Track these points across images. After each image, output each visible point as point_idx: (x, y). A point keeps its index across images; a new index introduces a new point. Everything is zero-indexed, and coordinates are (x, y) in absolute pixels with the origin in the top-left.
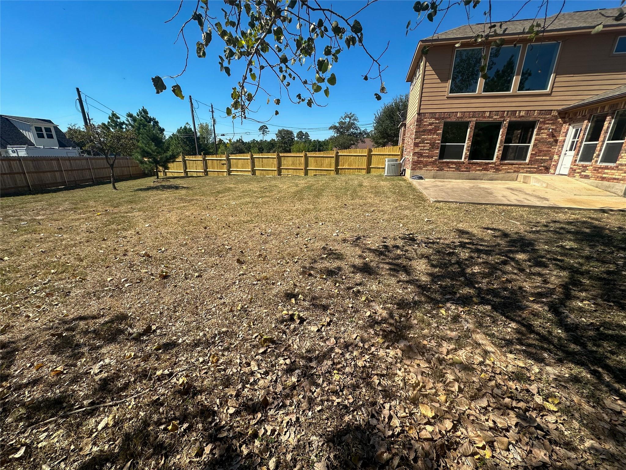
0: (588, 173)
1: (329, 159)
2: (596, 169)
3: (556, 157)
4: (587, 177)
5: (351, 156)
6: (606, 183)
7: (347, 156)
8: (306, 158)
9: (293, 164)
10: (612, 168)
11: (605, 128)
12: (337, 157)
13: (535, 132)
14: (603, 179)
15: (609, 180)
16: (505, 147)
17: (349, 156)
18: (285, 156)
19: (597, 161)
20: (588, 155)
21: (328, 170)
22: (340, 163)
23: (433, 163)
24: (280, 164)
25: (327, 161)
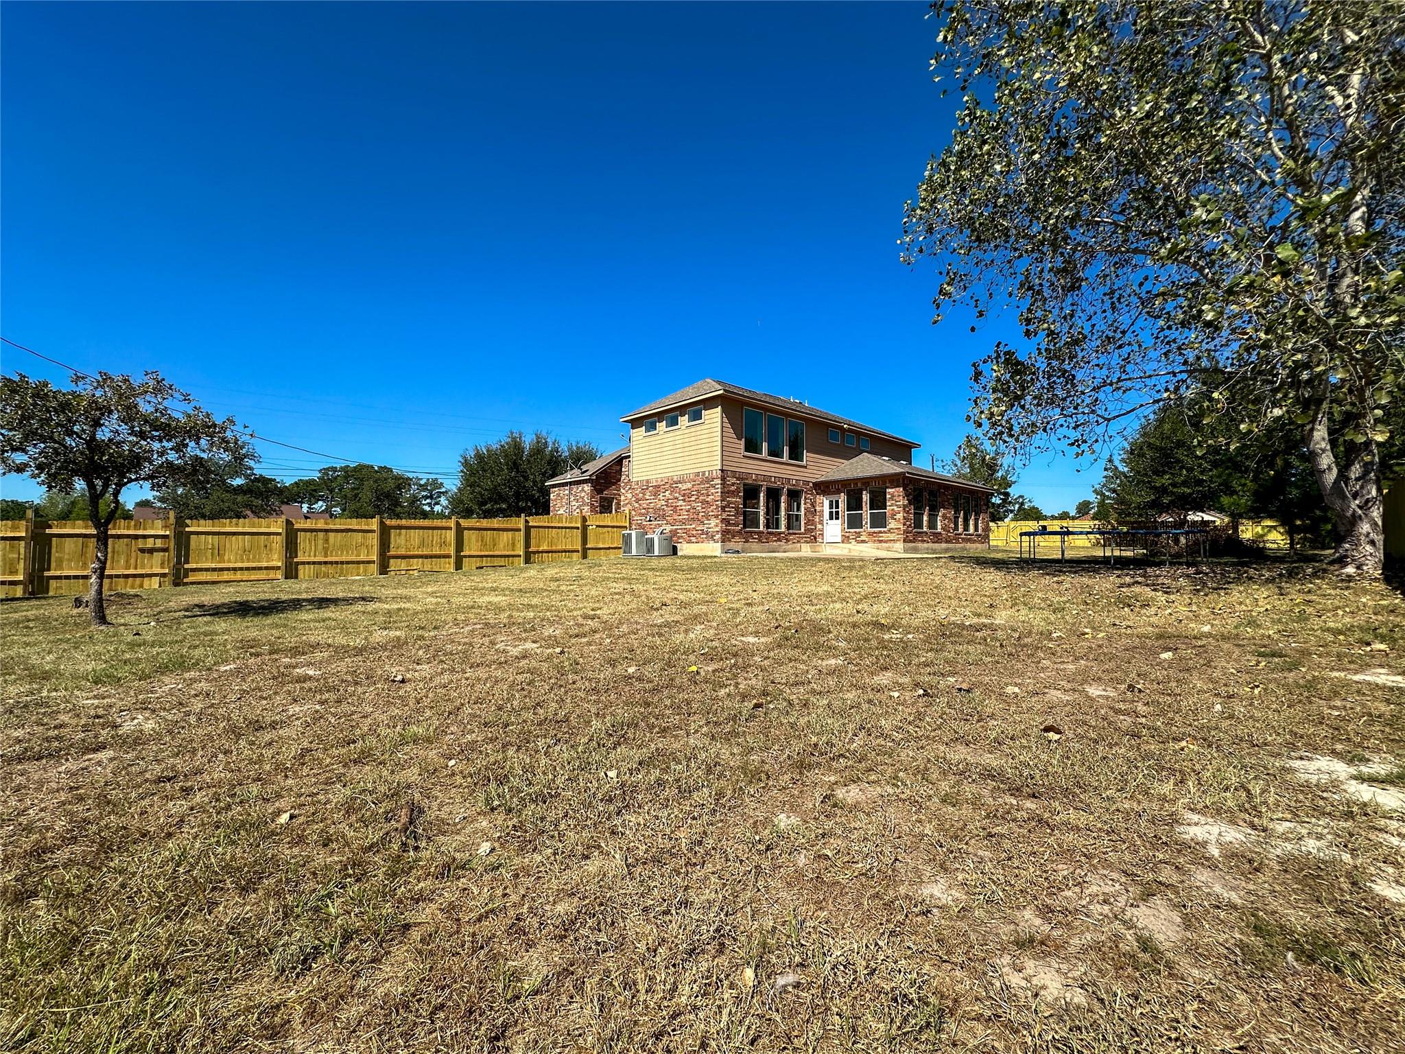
0: (863, 538)
1: (510, 534)
2: (870, 534)
3: (819, 526)
4: (863, 542)
5: (552, 527)
6: (884, 545)
7: (545, 527)
8: (460, 531)
9: (422, 544)
10: (885, 532)
11: (864, 499)
12: (528, 529)
13: (803, 502)
14: (881, 541)
15: (886, 542)
16: (789, 515)
17: (548, 527)
18: (400, 527)
19: (867, 526)
20: (855, 522)
21: (508, 556)
22: (533, 542)
23: (739, 532)
24: (384, 544)
25: (505, 537)
